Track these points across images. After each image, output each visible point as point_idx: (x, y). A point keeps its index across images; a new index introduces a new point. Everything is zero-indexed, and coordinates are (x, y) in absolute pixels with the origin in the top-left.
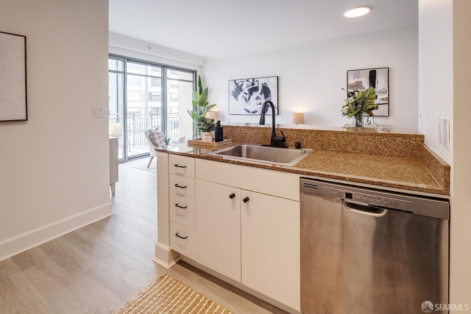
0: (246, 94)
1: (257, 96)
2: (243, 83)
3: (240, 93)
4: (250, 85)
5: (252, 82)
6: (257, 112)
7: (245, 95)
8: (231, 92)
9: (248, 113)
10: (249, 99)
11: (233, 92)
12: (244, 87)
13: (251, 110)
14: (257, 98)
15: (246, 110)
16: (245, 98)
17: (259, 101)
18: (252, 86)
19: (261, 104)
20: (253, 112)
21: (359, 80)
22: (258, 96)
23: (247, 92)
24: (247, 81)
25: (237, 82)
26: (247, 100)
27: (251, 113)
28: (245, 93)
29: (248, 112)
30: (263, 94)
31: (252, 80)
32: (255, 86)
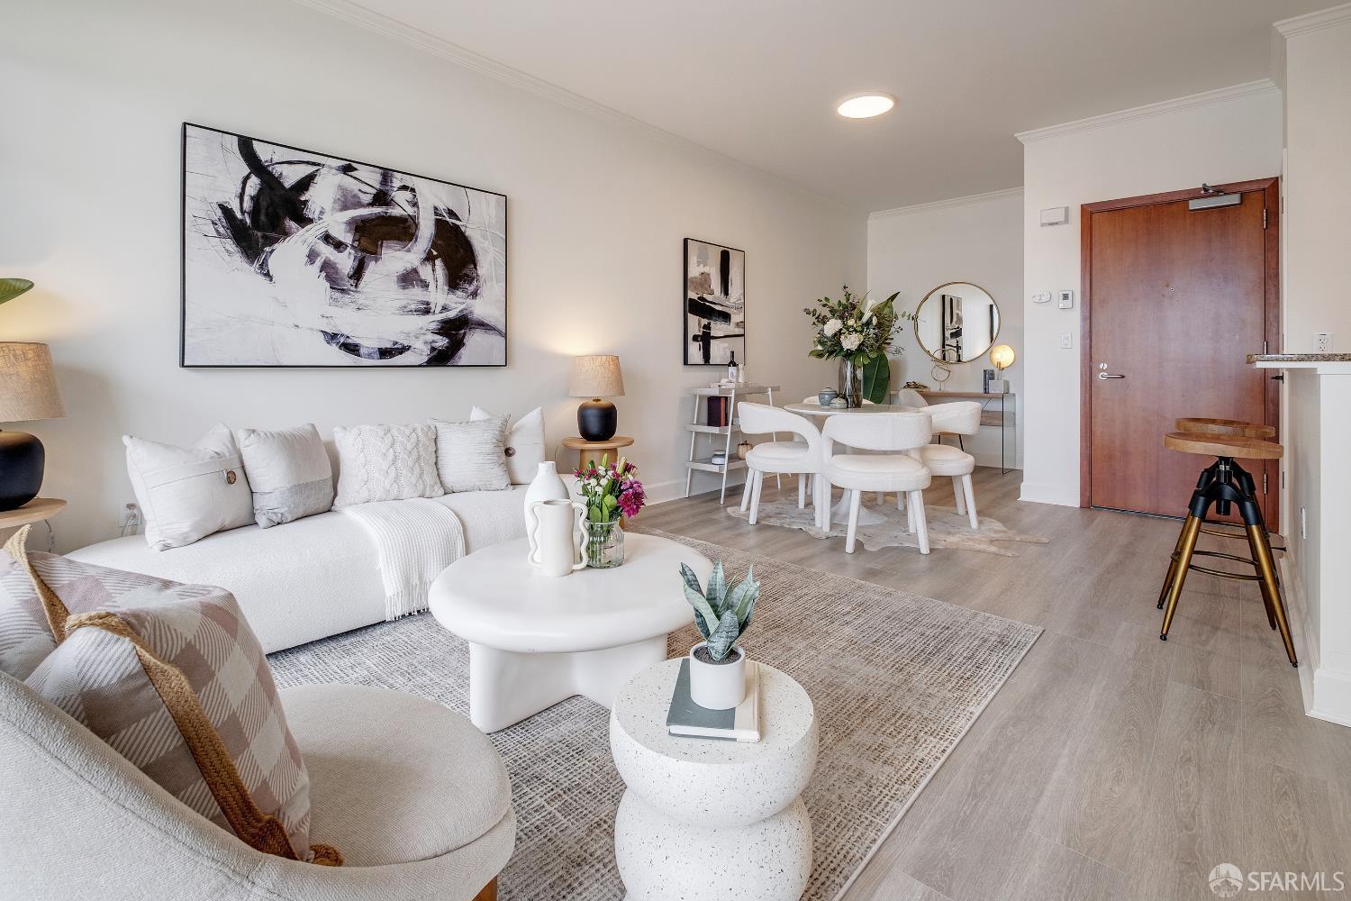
0: (339, 246)
1: (409, 267)
2: (312, 175)
3: (286, 234)
4: (367, 199)
5: (378, 186)
6: (403, 350)
7: (327, 251)
8: (204, 209)
9: (347, 358)
10: (358, 274)
11: (227, 212)
12: (320, 198)
13: (369, 342)
14: (409, 279)
15: (332, 337)
16: (328, 269)
17: (416, 293)
18: (377, 210)
19: (427, 311)
20: (384, 353)
21: (706, 270)
22: (415, 271)
23: (347, 238)
24: (347, 169)
25: (263, 153)
26: (342, 282)
27: (370, 356)
28: (327, 238)
29: (352, 348)
30: (438, 262)
31: (379, 178)
32: (395, 212)
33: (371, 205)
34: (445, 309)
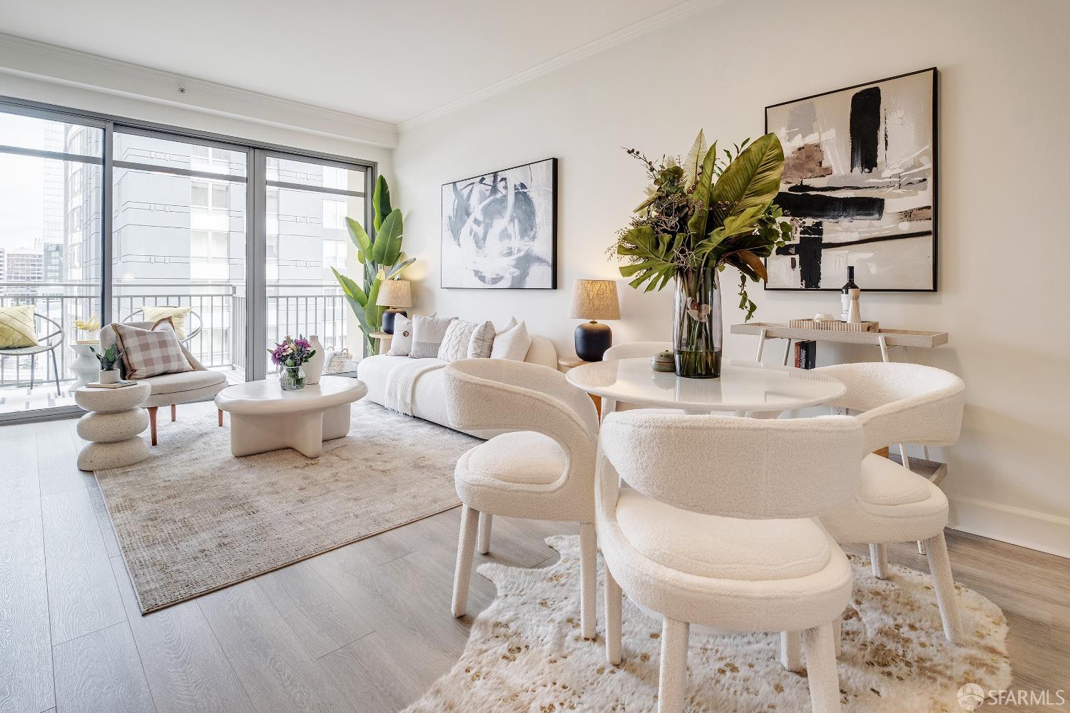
1: (504, 228)
2: (472, 190)
3: (465, 223)
4: (489, 193)
5: (492, 184)
6: (502, 278)
7: (475, 227)
8: (446, 220)
9: (480, 284)
10: (485, 238)
11: (450, 218)
12: (474, 201)
13: (489, 276)
14: (504, 235)
15: (476, 272)
16: (476, 236)
17: (506, 243)
18: (492, 198)
19: (510, 254)
21: (812, 139)
22: (506, 229)
23: (480, 218)
24: (482, 181)
25: (459, 186)
26: (480, 242)
27: (489, 283)
28: (477, 222)
29: (482, 279)
30: (516, 220)
31: (492, 179)
32: (498, 195)
33: (489, 196)
34: (519, 251)
